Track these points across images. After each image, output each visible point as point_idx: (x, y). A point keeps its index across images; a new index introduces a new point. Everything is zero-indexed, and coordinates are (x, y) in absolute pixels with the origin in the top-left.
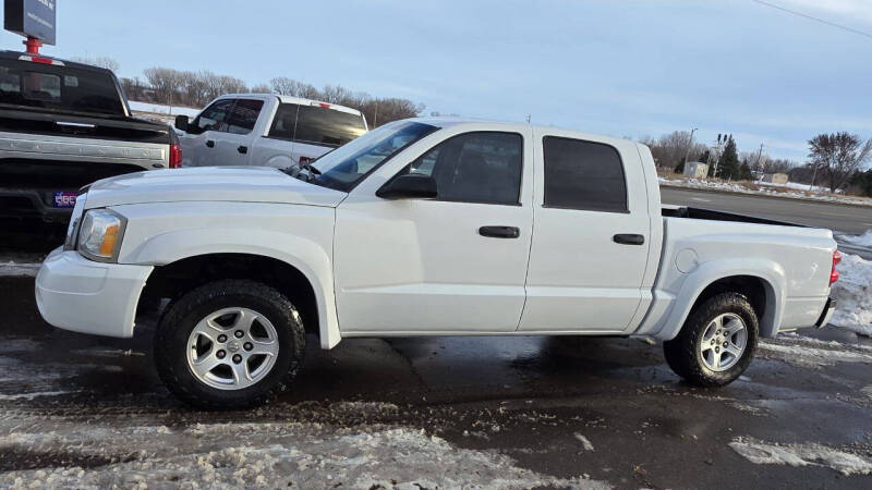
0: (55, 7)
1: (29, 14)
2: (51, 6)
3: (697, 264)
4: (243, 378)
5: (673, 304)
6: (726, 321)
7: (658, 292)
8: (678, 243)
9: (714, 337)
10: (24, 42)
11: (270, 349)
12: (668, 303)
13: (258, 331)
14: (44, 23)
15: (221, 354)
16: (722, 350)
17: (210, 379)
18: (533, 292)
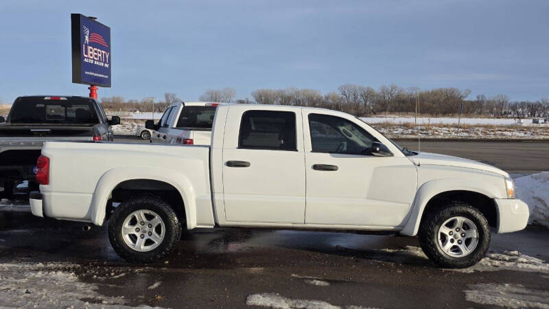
0: (110, 66)
1: (86, 73)
2: (107, 66)
10: (89, 88)
14: (100, 75)
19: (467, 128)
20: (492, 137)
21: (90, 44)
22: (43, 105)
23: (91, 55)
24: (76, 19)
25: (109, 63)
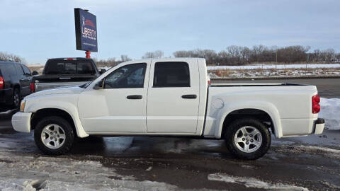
0: (97, 39)
1: (85, 43)
2: (95, 39)
3: (223, 105)
4: (57, 145)
5: (215, 122)
6: (249, 130)
7: (207, 117)
8: (213, 97)
9: (244, 137)
10: (86, 53)
11: (63, 137)
12: (212, 122)
13: (61, 132)
14: (92, 45)
15: (52, 138)
16: (250, 143)
17: (48, 145)
18: (149, 118)
19: (310, 70)
20: (328, 75)
21: (86, 26)
22: (63, 64)
23: (86, 32)
24: (77, 11)
25: (96, 37)
